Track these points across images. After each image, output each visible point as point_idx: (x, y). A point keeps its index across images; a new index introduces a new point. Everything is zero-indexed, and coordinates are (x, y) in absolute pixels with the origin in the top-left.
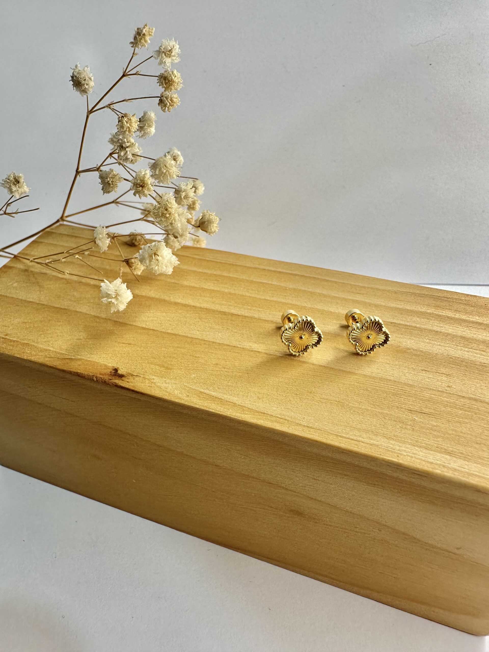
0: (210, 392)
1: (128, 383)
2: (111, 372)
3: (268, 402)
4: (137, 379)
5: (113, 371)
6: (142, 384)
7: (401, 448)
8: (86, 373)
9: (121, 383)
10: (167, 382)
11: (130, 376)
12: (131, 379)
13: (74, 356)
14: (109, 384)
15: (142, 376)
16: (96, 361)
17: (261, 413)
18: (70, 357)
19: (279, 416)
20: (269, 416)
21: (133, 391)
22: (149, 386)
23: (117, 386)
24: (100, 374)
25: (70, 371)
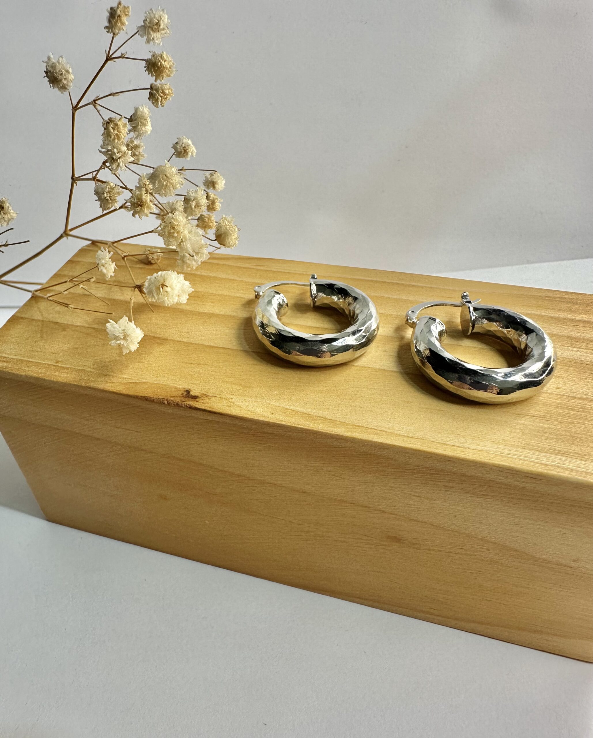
0: (297, 408)
1: (203, 404)
2: (182, 394)
3: (361, 414)
4: (213, 399)
5: (186, 393)
6: (220, 404)
7: (511, 452)
8: (155, 397)
9: (196, 404)
10: (247, 400)
11: (205, 397)
12: (206, 400)
13: (137, 380)
14: (182, 407)
15: (218, 396)
16: (164, 383)
17: (356, 426)
18: (134, 381)
19: (376, 428)
20: (364, 428)
21: (210, 412)
22: (227, 406)
23: (191, 408)
24: (171, 397)
25: (136, 396)
